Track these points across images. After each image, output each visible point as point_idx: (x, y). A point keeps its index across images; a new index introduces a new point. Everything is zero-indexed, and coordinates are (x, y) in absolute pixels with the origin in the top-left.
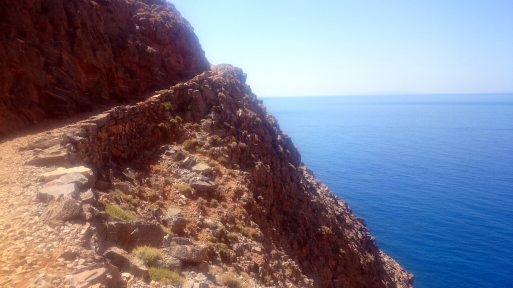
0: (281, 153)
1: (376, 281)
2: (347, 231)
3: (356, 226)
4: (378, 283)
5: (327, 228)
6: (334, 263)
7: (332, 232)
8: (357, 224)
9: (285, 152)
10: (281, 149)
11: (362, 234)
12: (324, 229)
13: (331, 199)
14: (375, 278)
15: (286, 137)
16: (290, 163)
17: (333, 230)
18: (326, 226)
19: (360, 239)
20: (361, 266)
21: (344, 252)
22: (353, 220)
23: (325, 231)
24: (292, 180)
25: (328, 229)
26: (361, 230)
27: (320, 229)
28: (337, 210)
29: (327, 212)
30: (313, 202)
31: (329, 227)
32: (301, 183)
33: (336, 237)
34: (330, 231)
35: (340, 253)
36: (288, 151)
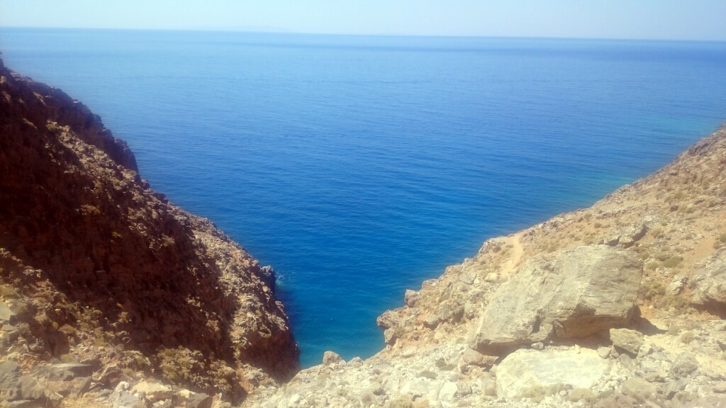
0: (7, 104)
1: (179, 270)
2: (131, 210)
3: (149, 203)
4: (182, 272)
5: (90, 208)
6: (103, 252)
7: (99, 212)
8: (151, 200)
9: (16, 102)
10: (8, 97)
11: (158, 212)
12: (86, 208)
13: (110, 170)
14: (177, 265)
15: (17, 80)
16: (25, 119)
17: (102, 209)
18: (90, 204)
19: (155, 220)
20: (150, 253)
21: (119, 235)
22: (145, 196)
23: (87, 212)
24: (27, 143)
25: (94, 208)
26: (157, 207)
27: (78, 210)
28: (118, 184)
29: (93, 186)
30: (67, 174)
31: (95, 205)
32: (47, 147)
33: (107, 218)
34: (97, 210)
35: (113, 238)
36: (21, 101)
